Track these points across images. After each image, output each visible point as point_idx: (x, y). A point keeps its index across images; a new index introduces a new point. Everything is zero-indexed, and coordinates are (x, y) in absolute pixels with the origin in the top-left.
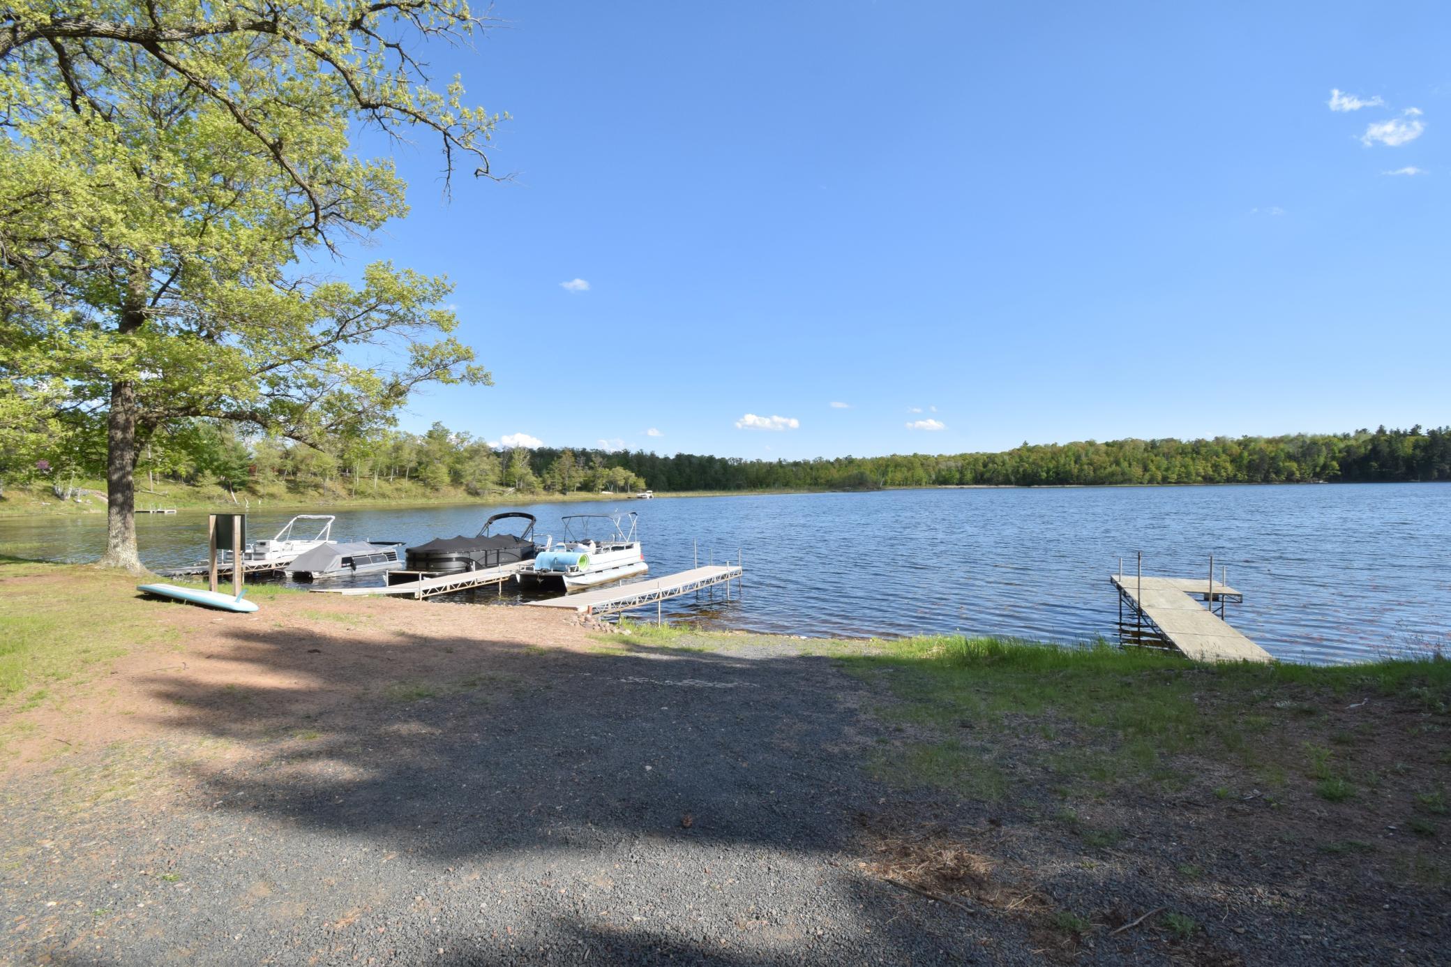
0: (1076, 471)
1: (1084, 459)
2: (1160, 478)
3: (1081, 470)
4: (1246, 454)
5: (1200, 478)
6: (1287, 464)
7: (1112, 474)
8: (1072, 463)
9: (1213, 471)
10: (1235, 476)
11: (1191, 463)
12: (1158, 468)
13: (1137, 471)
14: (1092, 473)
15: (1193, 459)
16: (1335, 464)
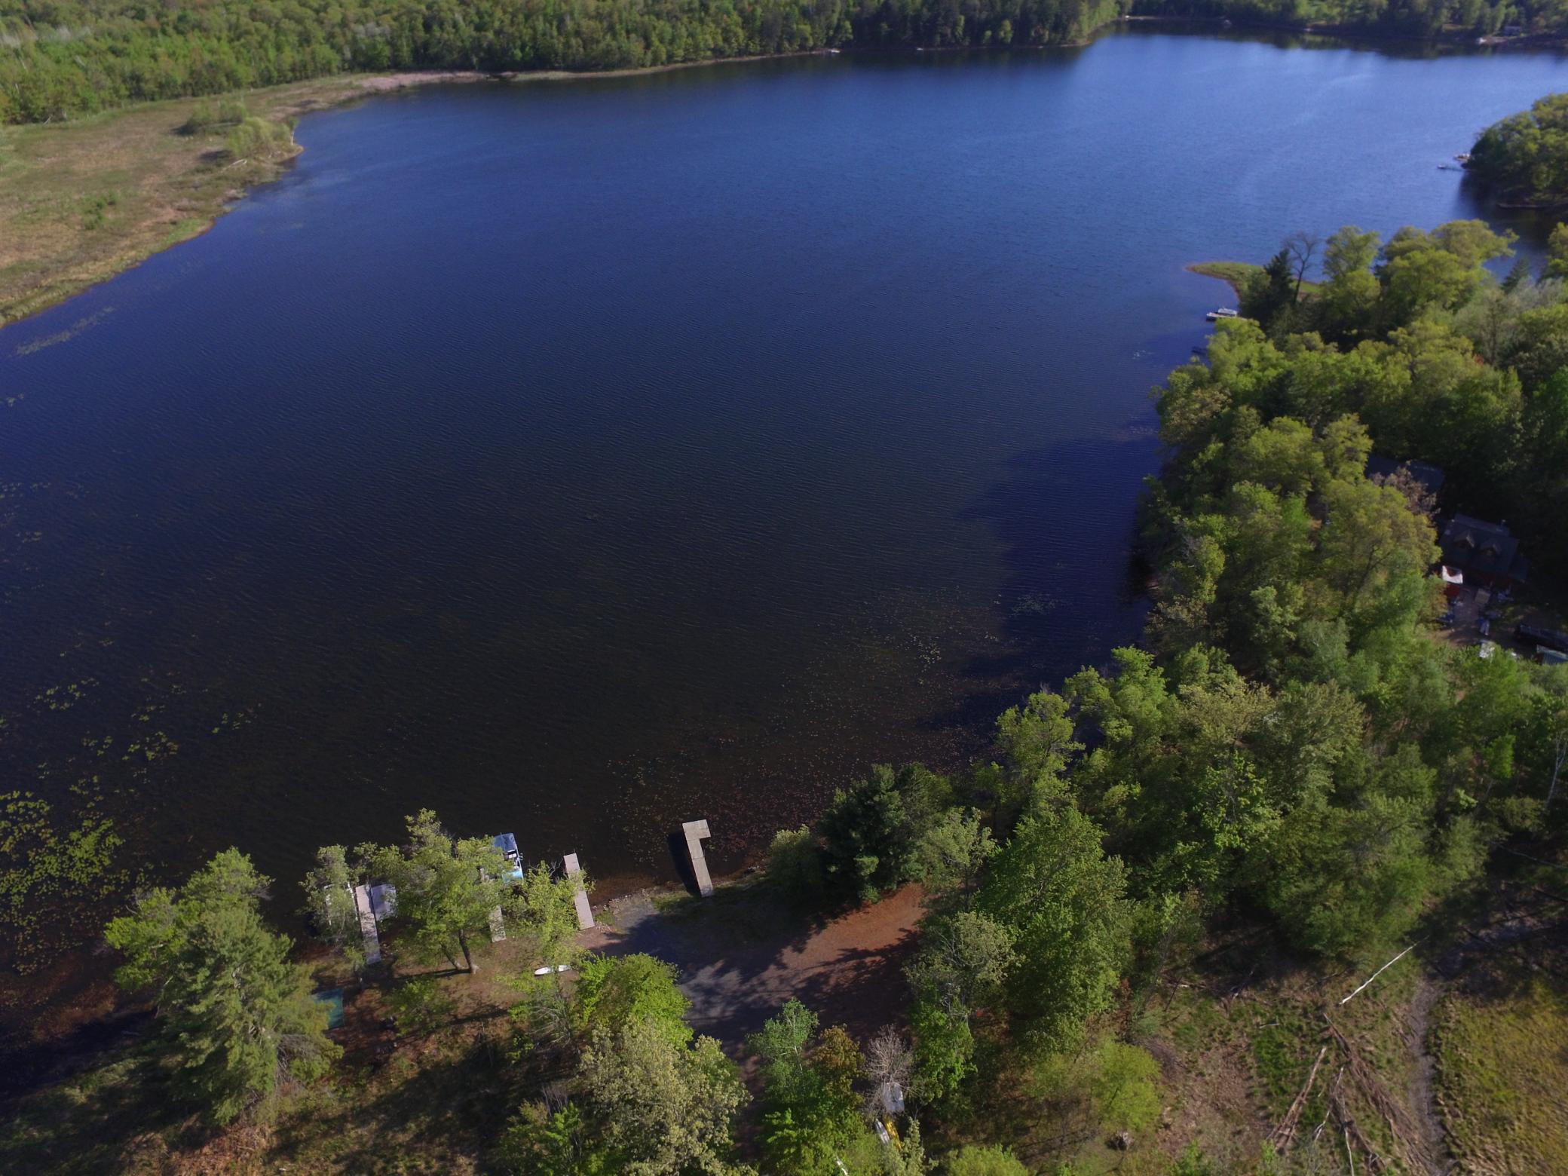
0: (561, 46)
1: (570, 25)
2: (664, 57)
3: (567, 45)
4: (759, 11)
5: (709, 53)
6: (802, 27)
7: (608, 52)
8: (555, 33)
9: (726, 40)
10: (747, 45)
11: (699, 30)
12: (662, 41)
13: (636, 47)
14: (581, 50)
15: (701, 21)
16: (848, 25)
